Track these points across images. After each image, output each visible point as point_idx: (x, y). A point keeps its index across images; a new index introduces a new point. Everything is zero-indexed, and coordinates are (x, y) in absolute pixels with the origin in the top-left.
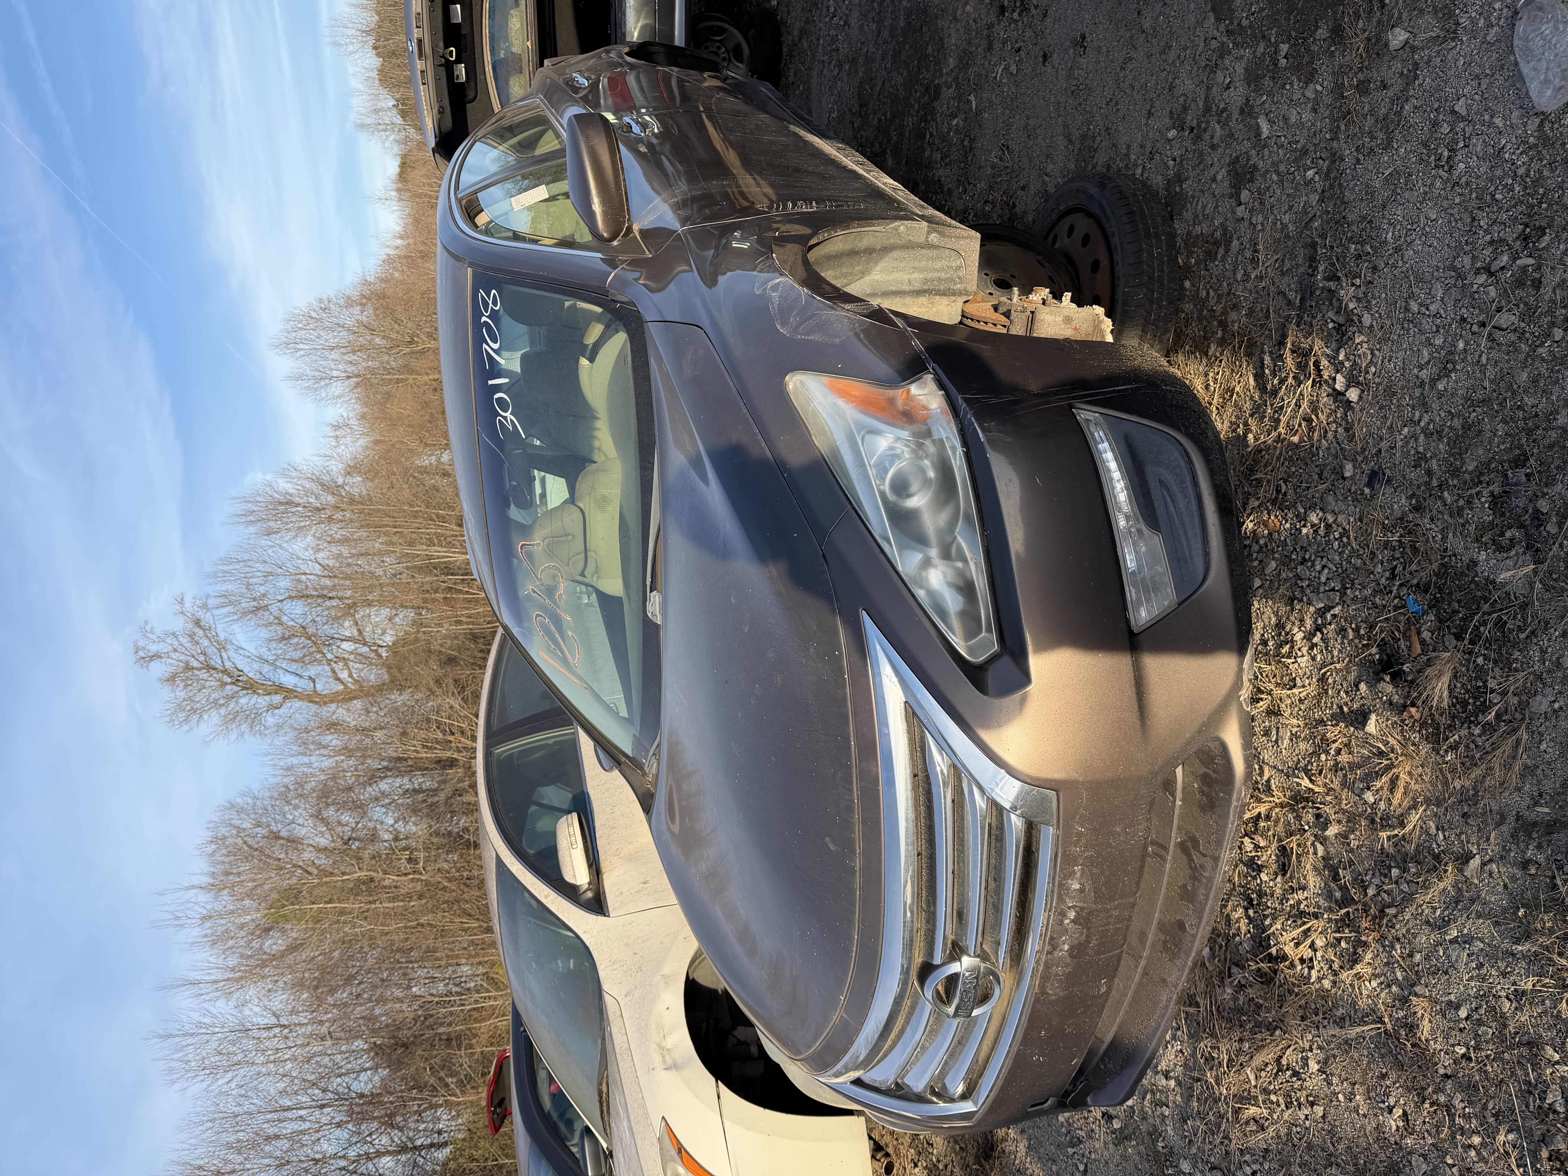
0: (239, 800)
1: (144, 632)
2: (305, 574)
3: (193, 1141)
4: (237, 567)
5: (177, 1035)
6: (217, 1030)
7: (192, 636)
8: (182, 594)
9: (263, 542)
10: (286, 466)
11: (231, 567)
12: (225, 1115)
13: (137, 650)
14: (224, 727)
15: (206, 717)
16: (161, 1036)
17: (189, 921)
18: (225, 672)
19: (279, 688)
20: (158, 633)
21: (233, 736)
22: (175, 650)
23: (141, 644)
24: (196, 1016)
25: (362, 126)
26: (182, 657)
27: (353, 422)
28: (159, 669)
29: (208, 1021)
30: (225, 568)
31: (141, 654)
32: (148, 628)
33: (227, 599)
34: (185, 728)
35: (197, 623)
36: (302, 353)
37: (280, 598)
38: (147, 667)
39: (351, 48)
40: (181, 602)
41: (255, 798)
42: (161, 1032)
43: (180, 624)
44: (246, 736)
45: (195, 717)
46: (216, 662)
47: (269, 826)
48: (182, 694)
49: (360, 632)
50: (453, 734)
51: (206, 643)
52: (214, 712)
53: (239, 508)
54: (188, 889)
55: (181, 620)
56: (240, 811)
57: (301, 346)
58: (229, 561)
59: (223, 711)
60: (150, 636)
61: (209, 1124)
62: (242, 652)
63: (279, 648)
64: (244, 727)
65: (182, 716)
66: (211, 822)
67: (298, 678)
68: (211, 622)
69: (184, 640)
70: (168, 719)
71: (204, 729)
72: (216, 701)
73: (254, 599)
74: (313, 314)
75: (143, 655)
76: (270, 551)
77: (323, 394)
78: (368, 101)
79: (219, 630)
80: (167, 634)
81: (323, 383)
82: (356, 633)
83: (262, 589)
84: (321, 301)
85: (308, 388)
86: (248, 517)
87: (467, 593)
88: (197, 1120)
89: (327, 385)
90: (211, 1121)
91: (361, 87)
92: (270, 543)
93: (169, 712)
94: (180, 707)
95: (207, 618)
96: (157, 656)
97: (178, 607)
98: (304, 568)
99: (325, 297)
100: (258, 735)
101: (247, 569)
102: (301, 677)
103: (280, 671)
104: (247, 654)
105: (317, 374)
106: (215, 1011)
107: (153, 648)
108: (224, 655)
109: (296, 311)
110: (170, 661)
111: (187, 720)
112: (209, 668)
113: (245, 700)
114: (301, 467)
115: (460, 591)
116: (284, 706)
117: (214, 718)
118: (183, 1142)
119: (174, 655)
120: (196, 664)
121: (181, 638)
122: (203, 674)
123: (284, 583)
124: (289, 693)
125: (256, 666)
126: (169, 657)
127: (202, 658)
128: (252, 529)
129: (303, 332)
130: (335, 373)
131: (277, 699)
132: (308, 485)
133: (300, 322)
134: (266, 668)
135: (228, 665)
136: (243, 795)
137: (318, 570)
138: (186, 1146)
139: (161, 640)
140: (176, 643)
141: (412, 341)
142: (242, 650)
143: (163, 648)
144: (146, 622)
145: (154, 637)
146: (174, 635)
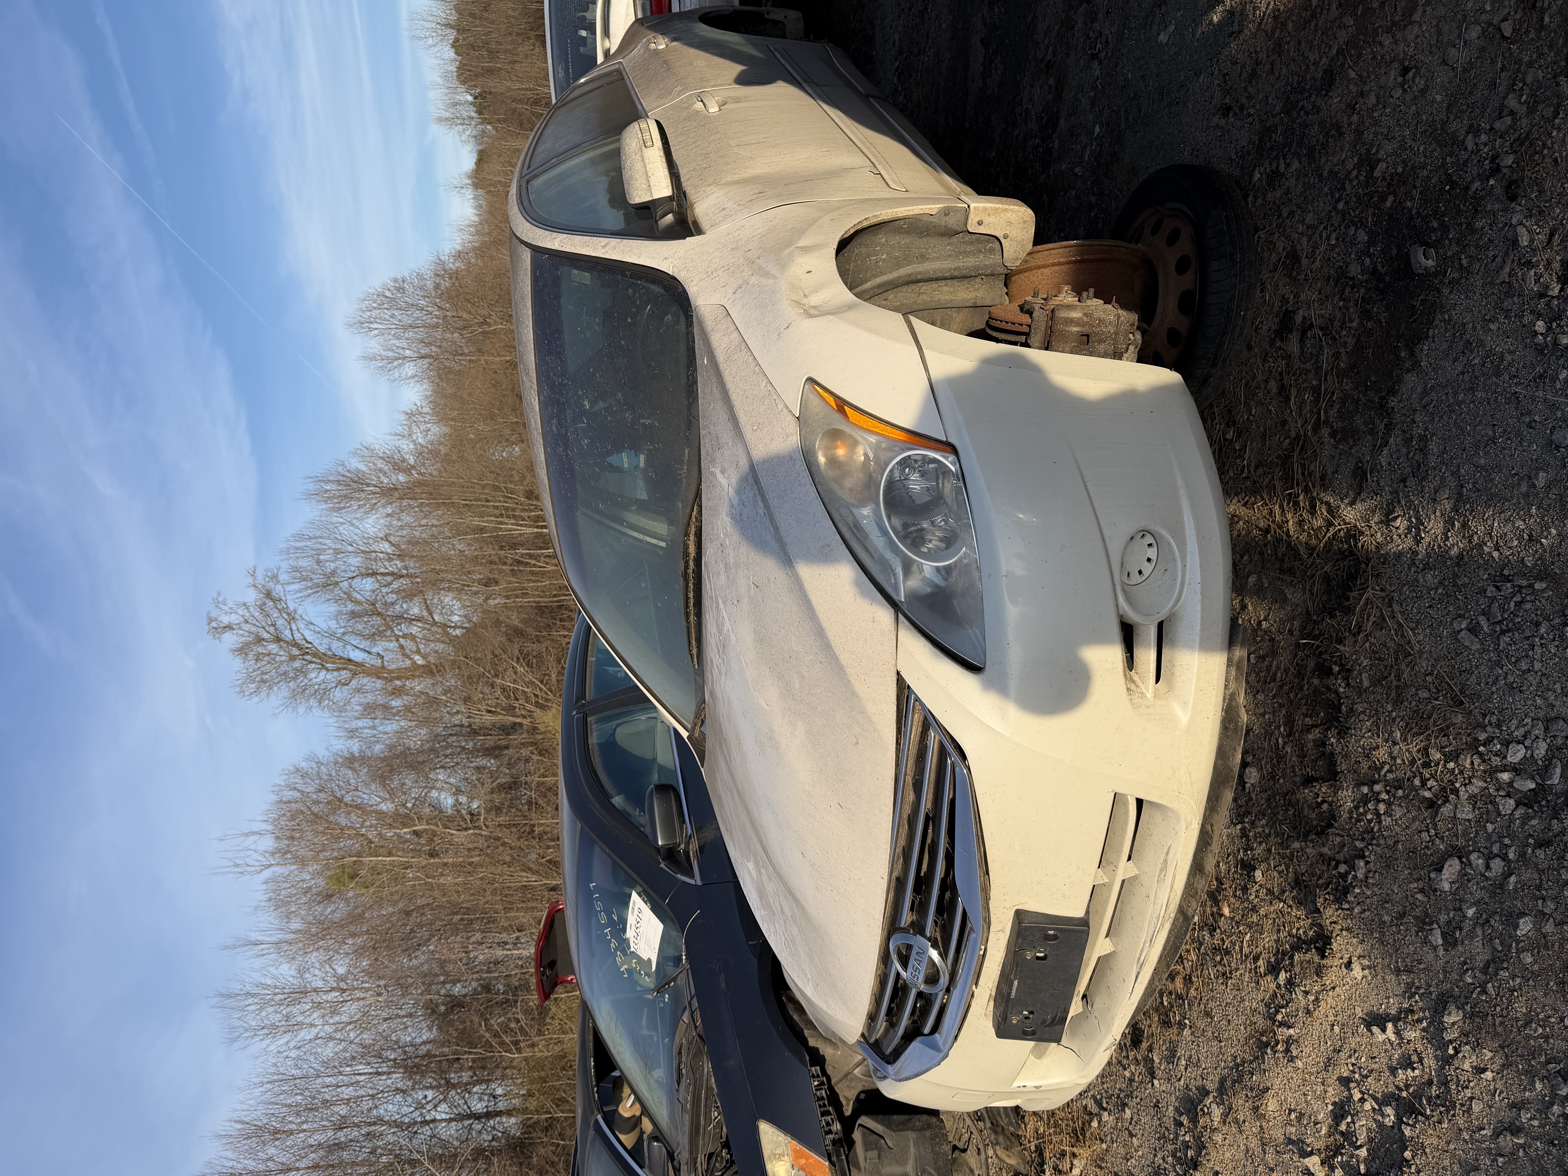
0: (304, 764)
1: (217, 604)
2: (376, 552)
3: (252, 1102)
4: (309, 543)
5: (238, 995)
6: (278, 990)
7: (262, 607)
8: (255, 567)
9: (334, 520)
10: (359, 446)
11: (303, 544)
12: (284, 1077)
13: (211, 620)
14: (293, 700)
15: (275, 689)
16: (222, 995)
17: (249, 869)
18: (296, 645)
19: (348, 664)
20: (231, 604)
21: (301, 710)
22: (246, 622)
23: (214, 615)
24: (257, 977)
25: (439, 119)
26: (253, 629)
27: (426, 410)
28: (230, 639)
29: (269, 982)
30: (298, 544)
31: (214, 624)
32: (221, 599)
33: (299, 574)
34: (256, 699)
35: (268, 595)
36: (376, 332)
37: (351, 575)
38: (220, 638)
39: (430, 42)
40: (253, 575)
41: (320, 763)
42: (224, 991)
43: (252, 596)
44: (314, 710)
45: (265, 690)
46: (285, 634)
47: (333, 792)
48: (252, 665)
49: (430, 614)
51: (276, 614)
52: (283, 685)
53: (311, 487)
54: (247, 835)
55: (252, 591)
56: (305, 775)
57: (375, 326)
58: (301, 537)
59: (292, 684)
60: (224, 607)
61: (269, 1086)
62: (312, 627)
64: (312, 702)
65: (252, 686)
66: (275, 785)
67: (366, 655)
68: (282, 594)
69: (255, 612)
70: (238, 689)
71: (274, 701)
72: (285, 674)
73: (325, 575)
74: (388, 294)
75: (215, 626)
76: (341, 528)
77: (397, 375)
78: (446, 94)
79: (289, 603)
80: (239, 606)
81: (396, 363)
83: (333, 566)
84: (395, 280)
85: (382, 369)
87: (534, 566)
88: (257, 1080)
89: (400, 365)
90: (270, 1082)
91: (439, 80)
92: (341, 520)
93: (239, 682)
94: (250, 678)
95: (278, 590)
96: (229, 627)
97: (251, 580)
98: (374, 546)
99: (399, 276)
100: (326, 710)
101: (319, 546)
102: (370, 653)
103: (348, 647)
104: (317, 629)
105: (390, 354)
106: (276, 972)
107: (226, 619)
108: (294, 628)
109: (371, 291)
110: (241, 632)
111: (257, 691)
112: (279, 640)
113: (314, 675)
114: (373, 447)
115: (527, 564)
116: (353, 682)
117: (283, 690)
118: (242, 1103)
119: (246, 627)
120: (266, 636)
121: (252, 609)
122: (273, 647)
123: (356, 561)
124: (357, 669)
125: (325, 640)
126: (240, 629)
127: (272, 629)
128: (324, 507)
129: (378, 311)
130: (408, 353)
131: (346, 674)
132: (380, 464)
133: (375, 302)
134: (334, 642)
135: (297, 636)
136: (307, 759)
137: (387, 547)
138: (245, 1107)
139: (232, 611)
140: (247, 614)
141: (485, 322)
142: (312, 624)
143: (233, 619)
144: (219, 594)
145: (226, 608)
146: (245, 604)
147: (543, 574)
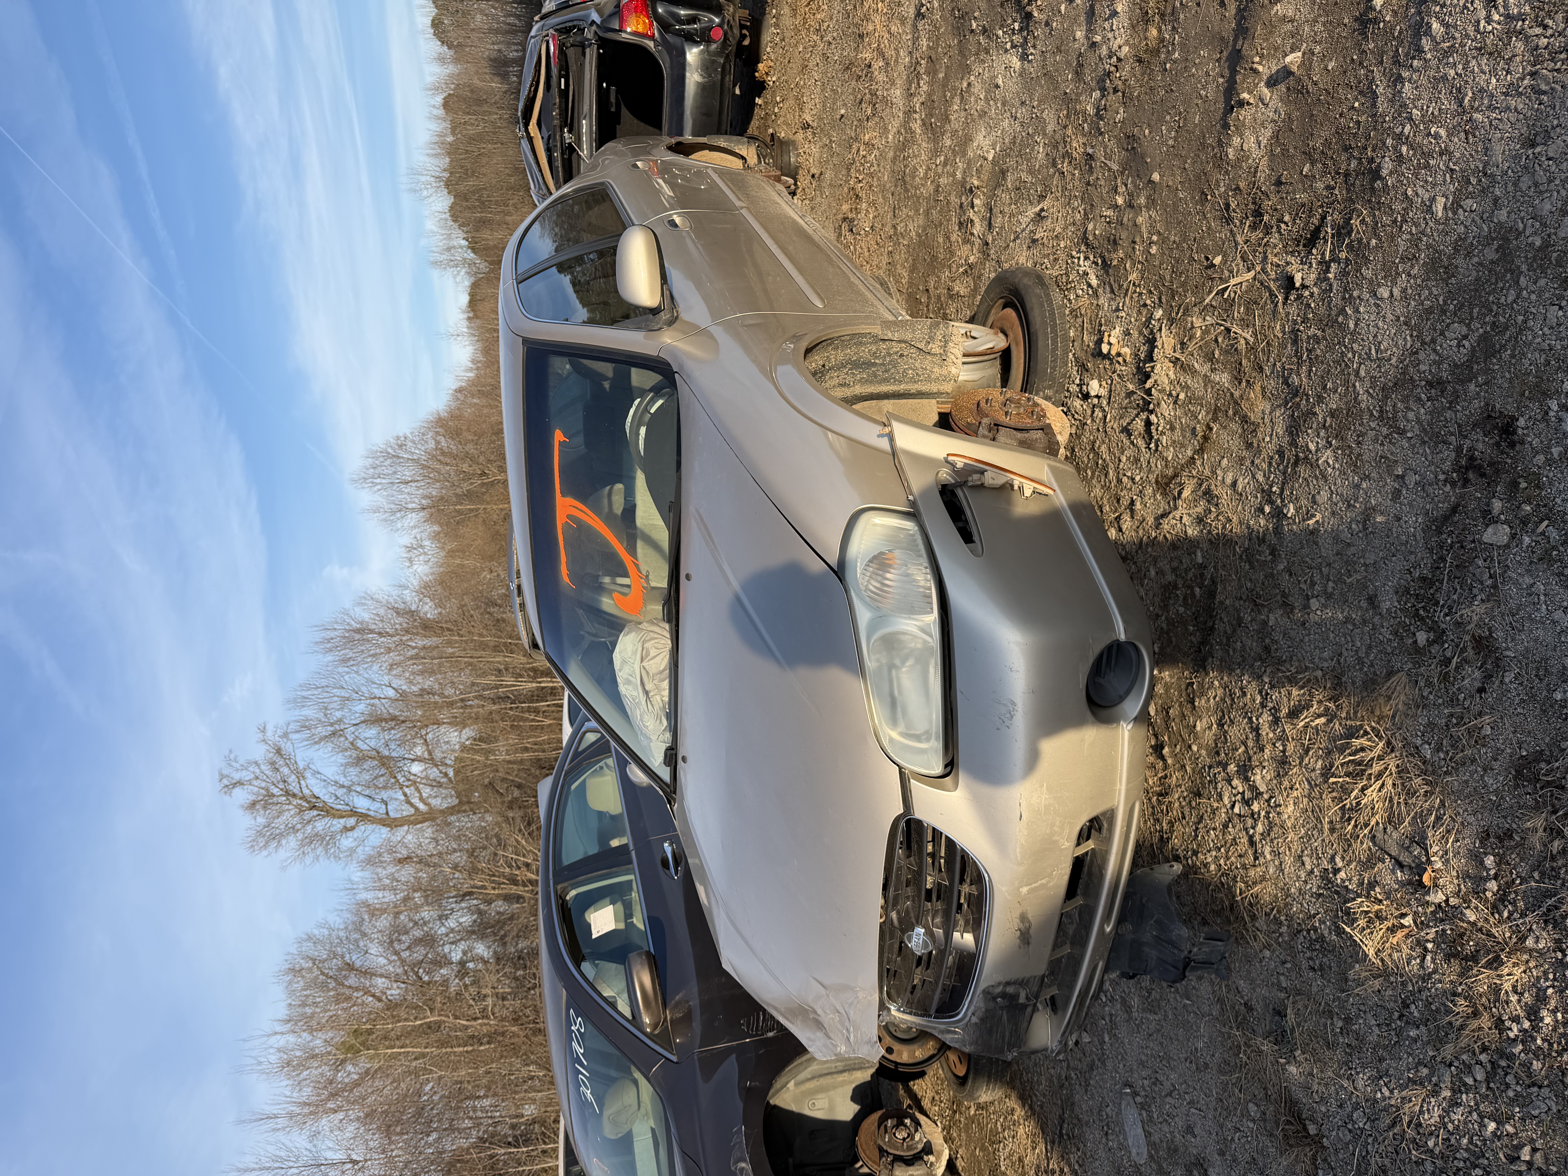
0: (315, 931)
1: (228, 761)
2: (380, 698)
4: (315, 692)
5: (254, 1169)
6: (291, 1164)
7: (273, 763)
8: (265, 723)
9: (340, 669)
10: (363, 595)
11: (310, 692)
13: (222, 777)
14: (300, 852)
15: (284, 842)
18: (303, 798)
19: (353, 813)
20: (242, 762)
21: (308, 860)
22: (257, 778)
23: (225, 772)
24: (271, 1149)
25: (435, 264)
26: (263, 785)
28: (242, 796)
29: (284, 1155)
30: (304, 694)
31: (225, 782)
33: (305, 726)
34: (265, 853)
35: (279, 751)
36: (379, 487)
37: (354, 722)
38: (231, 794)
39: (425, 193)
40: (264, 731)
41: (330, 929)
42: (241, 1166)
43: (260, 752)
44: (321, 859)
45: (274, 844)
46: (294, 787)
47: (343, 957)
48: (261, 820)
49: (430, 754)
50: (519, 868)
51: (286, 770)
52: (291, 838)
53: (319, 636)
55: (263, 748)
56: (316, 942)
57: (378, 481)
58: (308, 687)
59: (300, 835)
60: (234, 764)
62: (319, 777)
63: (353, 771)
64: (320, 850)
65: (262, 841)
66: (288, 953)
67: (370, 801)
68: (291, 750)
69: (265, 768)
70: (249, 845)
71: (283, 854)
72: (294, 826)
73: (332, 725)
74: (390, 450)
75: (227, 782)
76: (346, 677)
77: (398, 526)
78: (442, 240)
79: (298, 759)
80: (250, 763)
81: (398, 515)
82: (426, 755)
83: (338, 714)
84: (398, 438)
85: (385, 520)
86: (327, 645)
87: (533, 720)
89: (402, 517)
91: (435, 229)
92: (347, 670)
93: (250, 839)
94: (260, 834)
95: (287, 747)
96: (240, 783)
97: (260, 735)
98: (377, 692)
99: (401, 434)
100: (332, 859)
101: (325, 695)
102: (374, 799)
103: (354, 793)
104: (323, 779)
105: (393, 506)
106: (290, 1145)
107: (237, 776)
108: (302, 782)
109: (375, 448)
110: (252, 788)
111: (266, 846)
112: (287, 793)
113: (320, 825)
114: (376, 596)
115: (527, 720)
116: (357, 829)
117: (292, 842)
119: (256, 783)
120: (276, 791)
121: (262, 766)
122: (284, 801)
123: (361, 707)
124: (364, 817)
125: (332, 789)
126: (251, 784)
127: (281, 786)
128: (329, 658)
129: (381, 468)
130: (410, 506)
131: (352, 821)
132: (382, 612)
133: (378, 458)
134: (340, 792)
135: (306, 792)
136: (320, 926)
137: (391, 693)
139: (244, 768)
140: (257, 771)
141: (483, 474)
142: (319, 773)
143: (246, 775)
144: (230, 751)
145: (237, 765)
146: (256, 763)
147: (542, 727)
